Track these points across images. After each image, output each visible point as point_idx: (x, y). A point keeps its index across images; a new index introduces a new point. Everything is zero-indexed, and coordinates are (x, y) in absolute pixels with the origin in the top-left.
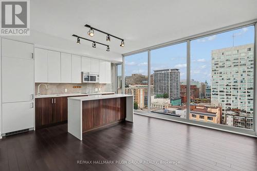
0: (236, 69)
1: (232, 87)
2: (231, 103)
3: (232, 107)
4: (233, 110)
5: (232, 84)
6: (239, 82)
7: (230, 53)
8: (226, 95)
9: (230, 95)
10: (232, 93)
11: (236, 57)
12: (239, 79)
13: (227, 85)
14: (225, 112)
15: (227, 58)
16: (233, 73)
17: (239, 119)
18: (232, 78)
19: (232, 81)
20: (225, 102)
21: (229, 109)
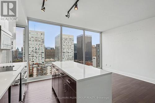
0: (36, 42)
1: (34, 52)
2: (34, 61)
3: (35, 63)
4: (36, 64)
5: (34, 50)
6: (38, 49)
7: (33, 33)
8: (32, 56)
9: (34, 56)
10: (34, 55)
11: (36, 36)
12: (37, 48)
13: (32, 51)
14: (31, 66)
15: (32, 36)
16: (35, 44)
17: (39, 68)
18: (35, 47)
19: (34, 48)
20: (31, 61)
21: (34, 64)
